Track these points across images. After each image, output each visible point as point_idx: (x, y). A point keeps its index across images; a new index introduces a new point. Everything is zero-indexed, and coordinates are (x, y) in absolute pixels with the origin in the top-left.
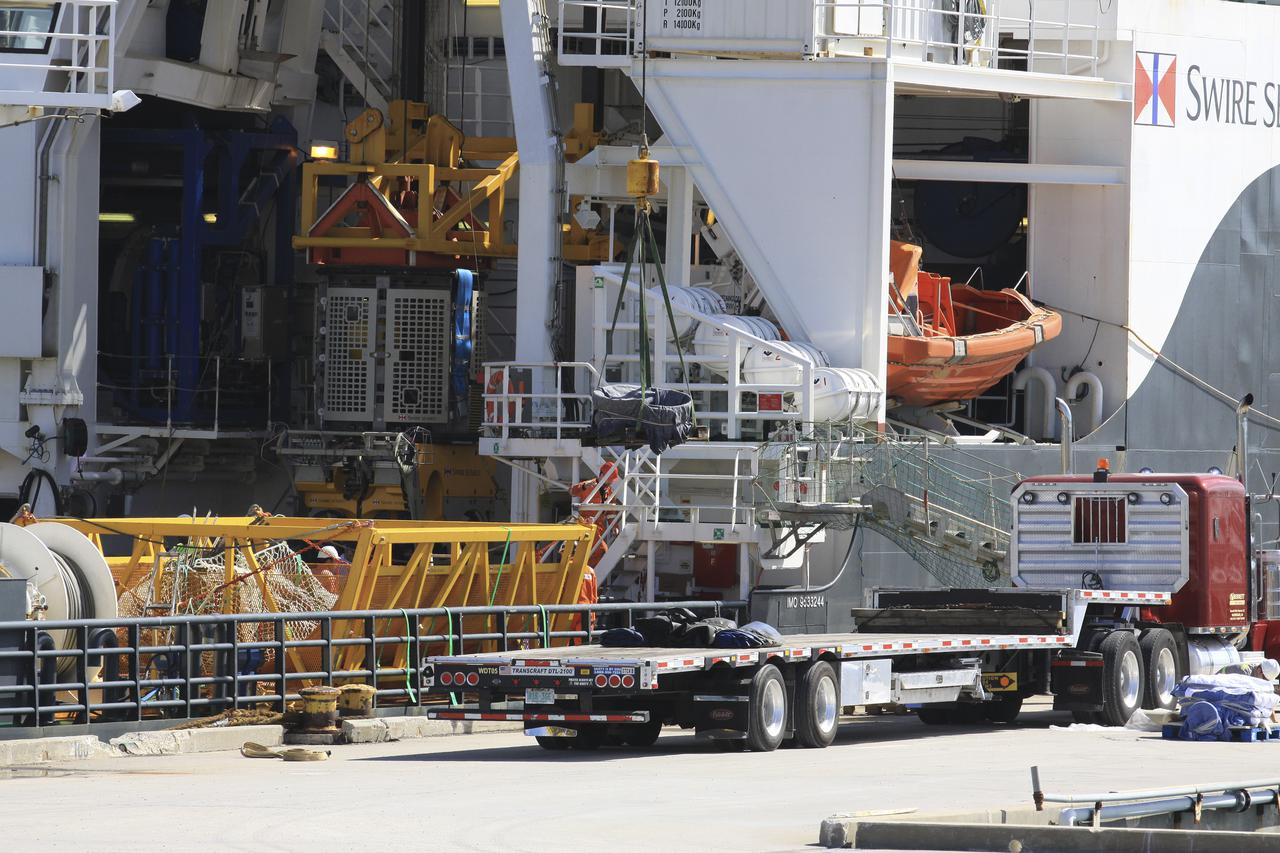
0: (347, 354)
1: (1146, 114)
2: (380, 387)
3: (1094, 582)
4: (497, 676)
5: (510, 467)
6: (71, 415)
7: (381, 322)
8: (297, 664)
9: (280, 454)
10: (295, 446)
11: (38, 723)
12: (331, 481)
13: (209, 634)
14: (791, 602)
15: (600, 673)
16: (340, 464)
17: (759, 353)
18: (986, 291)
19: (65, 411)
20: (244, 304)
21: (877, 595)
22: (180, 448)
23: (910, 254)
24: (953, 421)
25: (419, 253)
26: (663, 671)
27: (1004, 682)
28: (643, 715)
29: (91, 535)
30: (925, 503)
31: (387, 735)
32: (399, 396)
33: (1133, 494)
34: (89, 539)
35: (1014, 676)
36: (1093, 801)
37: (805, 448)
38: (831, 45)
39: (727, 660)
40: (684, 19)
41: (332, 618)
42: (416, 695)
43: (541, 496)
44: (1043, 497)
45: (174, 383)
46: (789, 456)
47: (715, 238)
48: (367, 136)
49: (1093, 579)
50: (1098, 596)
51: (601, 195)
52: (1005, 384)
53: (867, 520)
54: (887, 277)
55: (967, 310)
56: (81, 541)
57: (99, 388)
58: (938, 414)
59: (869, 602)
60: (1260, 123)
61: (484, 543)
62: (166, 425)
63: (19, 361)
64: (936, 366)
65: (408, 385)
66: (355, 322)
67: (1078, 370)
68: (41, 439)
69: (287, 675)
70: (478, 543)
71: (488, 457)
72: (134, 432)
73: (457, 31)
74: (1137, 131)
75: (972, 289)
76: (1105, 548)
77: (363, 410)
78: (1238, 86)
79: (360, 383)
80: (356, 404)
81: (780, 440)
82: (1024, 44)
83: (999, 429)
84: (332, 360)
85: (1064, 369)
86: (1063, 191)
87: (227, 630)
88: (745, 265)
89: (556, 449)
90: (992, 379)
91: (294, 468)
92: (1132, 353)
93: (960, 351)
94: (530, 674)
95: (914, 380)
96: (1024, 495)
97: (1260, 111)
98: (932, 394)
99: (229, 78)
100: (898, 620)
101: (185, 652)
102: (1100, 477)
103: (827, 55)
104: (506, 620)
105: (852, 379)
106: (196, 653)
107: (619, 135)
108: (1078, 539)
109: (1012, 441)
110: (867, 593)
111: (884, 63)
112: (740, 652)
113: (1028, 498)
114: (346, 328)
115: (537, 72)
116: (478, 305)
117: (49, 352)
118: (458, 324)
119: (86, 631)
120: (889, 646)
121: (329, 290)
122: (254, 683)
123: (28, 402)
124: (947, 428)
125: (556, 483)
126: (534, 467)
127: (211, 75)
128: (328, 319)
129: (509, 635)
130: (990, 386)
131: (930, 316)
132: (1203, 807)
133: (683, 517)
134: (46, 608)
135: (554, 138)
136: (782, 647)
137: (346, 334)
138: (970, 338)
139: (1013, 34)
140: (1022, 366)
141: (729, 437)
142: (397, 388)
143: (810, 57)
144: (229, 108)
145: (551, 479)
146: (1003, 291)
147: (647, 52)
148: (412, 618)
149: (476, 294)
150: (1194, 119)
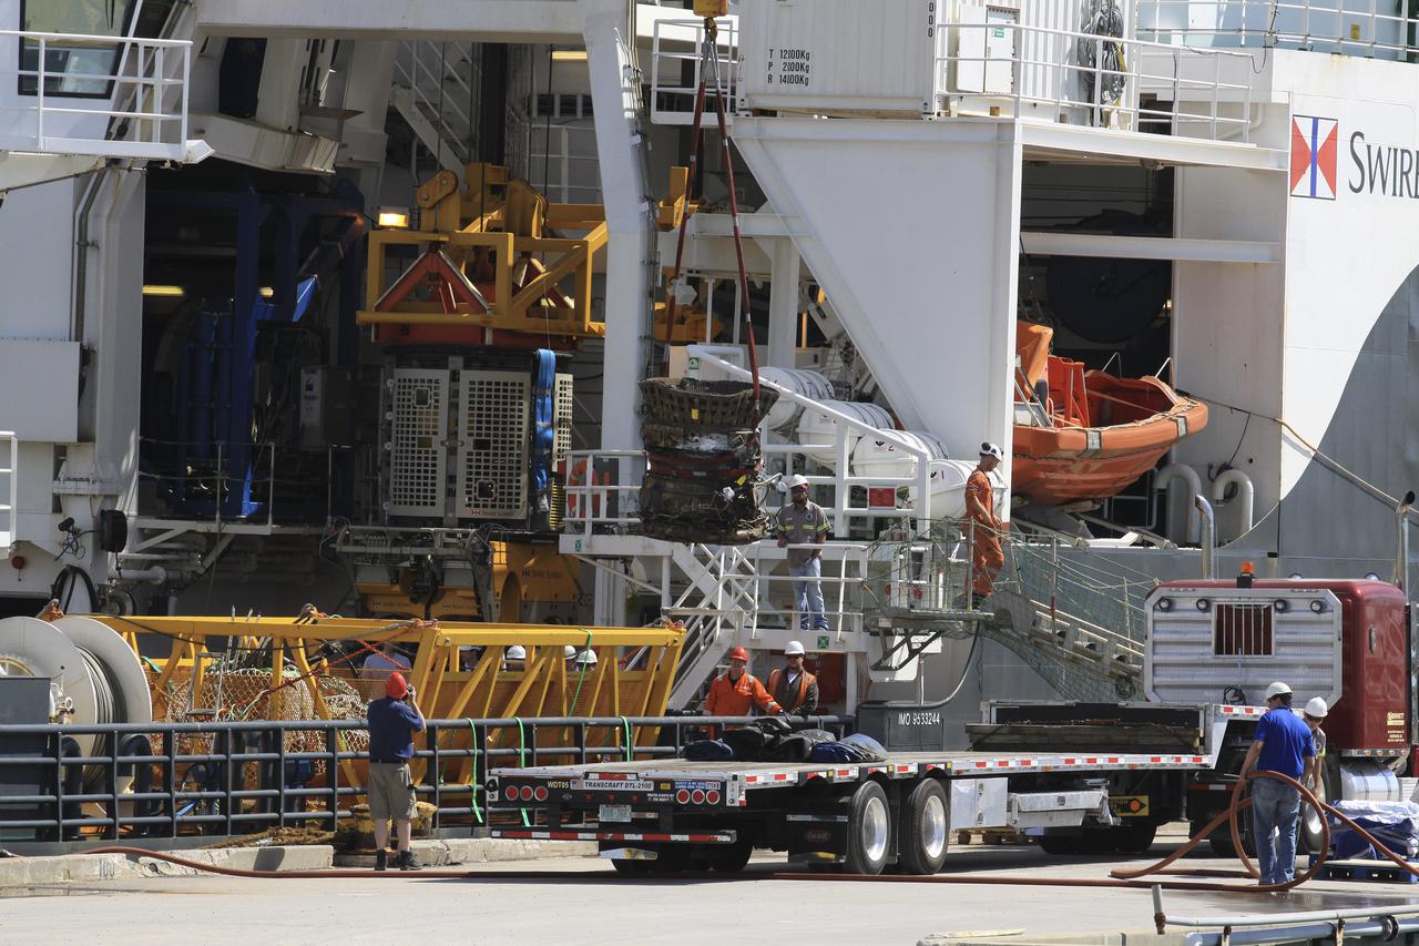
0: (416, 442)
1: (1304, 184)
2: (451, 479)
3: (1236, 699)
4: (568, 790)
5: (595, 567)
6: (108, 507)
7: (454, 406)
8: (352, 778)
9: (341, 552)
10: (357, 543)
11: (61, 838)
12: (397, 583)
13: (253, 743)
14: (903, 719)
15: (682, 787)
16: (407, 564)
17: (869, 442)
18: (1126, 380)
19: (102, 503)
20: (303, 387)
21: (994, 710)
22: (231, 544)
23: (1039, 336)
24: (1086, 522)
25: (496, 331)
26: (751, 785)
27: (1134, 806)
28: (729, 835)
29: (125, 634)
30: (1052, 610)
31: (448, 858)
32: (473, 490)
33: (1280, 601)
34: (124, 638)
35: (1145, 799)
36: (1221, 925)
37: (921, 549)
38: (953, 104)
39: (824, 775)
40: (791, 73)
42: (482, 814)
43: (627, 600)
44: (1179, 604)
45: (224, 472)
46: (902, 557)
47: (824, 317)
48: (440, 201)
49: (1235, 695)
50: (1239, 711)
51: (697, 268)
52: (1145, 482)
53: (988, 629)
54: (1013, 361)
55: (1103, 399)
56: (121, 645)
57: (141, 478)
58: (1070, 514)
59: (985, 717)
62: (215, 519)
63: (53, 447)
64: (1067, 459)
65: (482, 476)
66: (425, 407)
67: (1226, 467)
68: (77, 533)
69: (340, 790)
70: (554, 647)
71: (570, 555)
72: (179, 527)
73: (539, 86)
74: (1293, 204)
75: (1109, 377)
76: (1248, 661)
77: (433, 504)
78: (1406, 154)
79: (430, 475)
80: (425, 497)
81: (892, 539)
82: (1168, 105)
83: (1136, 531)
84: (399, 448)
85: (1210, 467)
86: (1213, 270)
87: (272, 738)
88: (856, 347)
89: (644, 548)
90: (1130, 476)
91: (356, 568)
92: (1286, 449)
93: (1094, 444)
94: (604, 788)
95: (1042, 476)
96: (1159, 602)
98: (1063, 491)
99: (288, 136)
100: (1017, 737)
101: (227, 761)
102: (1244, 582)
103: (948, 114)
104: (585, 734)
106: (238, 763)
107: (721, 204)
108: (1219, 651)
109: (1152, 545)
110: (984, 707)
111: (1011, 125)
112: (838, 767)
113: (1164, 605)
114: (415, 413)
115: (628, 131)
116: (563, 392)
117: (85, 436)
118: (538, 410)
119: (116, 737)
120: (1006, 763)
121: (397, 371)
122: (303, 797)
123: (61, 492)
124: (1080, 529)
125: (645, 586)
126: (621, 567)
127: (268, 133)
128: (395, 403)
129: (587, 749)
130: (1127, 483)
131: (1061, 406)
132: (1345, 935)
133: (784, 624)
134: (72, 711)
135: (647, 204)
136: (886, 763)
137: (414, 420)
138: (1105, 429)
139: (1155, 95)
140: (1163, 462)
141: (836, 536)
142: (470, 480)
143: (930, 116)
144: (289, 169)
145: (640, 581)
146: (1144, 379)
147: (750, 110)
148: (480, 728)
149: (560, 377)
150: (1357, 191)
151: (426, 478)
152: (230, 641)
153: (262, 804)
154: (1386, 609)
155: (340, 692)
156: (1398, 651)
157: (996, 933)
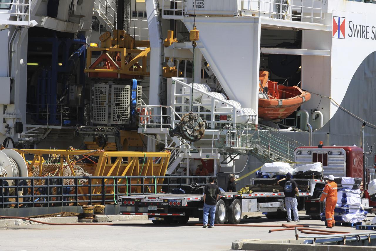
0: (100, 104)
1: (336, 35)
2: (109, 114)
4: (140, 202)
5: (147, 137)
6: (18, 121)
7: (110, 94)
8: (81, 191)
9: (80, 133)
10: (84, 131)
11: (3, 207)
12: (95, 141)
13: (55, 183)
15: (170, 201)
16: (98, 136)
17: (220, 103)
18: (289, 87)
19: (16, 120)
20: (70, 89)
21: (254, 181)
22: (50, 131)
23: (265, 74)
24: (278, 125)
25: (121, 74)
26: (189, 201)
28: (183, 214)
29: (21, 154)
30: (269, 148)
31: (108, 220)
32: (115, 116)
33: (330, 152)
36: (313, 238)
37: (234, 131)
38: (242, 13)
40: (199, 5)
41: (92, 178)
42: (117, 202)
43: (156, 145)
44: (303, 152)
45: (49, 112)
46: (229, 133)
47: (208, 70)
48: (106, 40)
50: (318, 181)
51: (176, 57)
52: (294, 114)
53: (251, 153)
54: (258, 82)
55: (283, 92)
56: (20, 157)
57: (27, 114)
58: (274, 123)
59: (251, 183)
60: (370, 38)
61: (137, 157)
62: (46, 125)
63: (3, 105)
64: (273, 108)
65: (118, 113)
66: (102, 94)
67: (316, 110)
68: (10, 128)
69: (78, 195)
70: (136, 157)
71: (141, 134)
72: (37, 127)
73: (133, 9)
74: (333, 40)
75: (284, 86)
77: (104, 120)
78: (364, 27)
79: (104, 113)
80: (102, 119)
81: (226, 129)
82: (300, 14)
83: (292, 127)
84: (96, 106)
85: (312, 110)
86: (312, 58)
87: (60, 181)
88: (217, 78)
89: (160, 131)
90: (290, 112)
91: (84, 138)
92: (331, 105)
93: (280, 103)
95: (266, 112)
96: (298, 152)
97: (370, 35)
98: (272, 116)
99: (66, 23)
100: (260, 188)
101: (48, 187)
102: (320, 147)
103: (241, 16)
104: (144, 180)
105: (248, 111)
106: (51, 188)
107: (182, 41)
109: (296, 131)
111: (258, 18)
113: (299, 153)
114: (100, 96)
115: (156, 20)
116: (139, 90)
117: (12, 102)
118: (132, 95)
119: (18, 180)
120: (257, 195)
121: (95, 85)
122: (68, 197)
123: (5, 117)
124: (277, 127)
125: (160, 142)
126: (154, 137)
127: (60, 22)
128: (94, 94)
129: (144, 184)
130: (289, 114)
131: (271, 93)
132: (346, 240)
133: (197, 152)
134: (6, 174)
135: (161, 40)
136: (225, 195)
137: (99, 98)
138: (283, 100)
139: (297, 11)
140: (299, 109)
141: (211, 128)
142: (114, 114)
143: (236, 16)
144: (66, 31)
145: (159, 140)
146: (294, 87)
147: (188, 15)
148: (116, 179)
149: (138, 86)
150: (350, 37)
151: (103, 115)
152: (49, 156)
153: (57, 198)
154: (358, 153)
155: (78, 169)
156: (361, 165)
157: (253, 240)
